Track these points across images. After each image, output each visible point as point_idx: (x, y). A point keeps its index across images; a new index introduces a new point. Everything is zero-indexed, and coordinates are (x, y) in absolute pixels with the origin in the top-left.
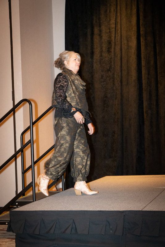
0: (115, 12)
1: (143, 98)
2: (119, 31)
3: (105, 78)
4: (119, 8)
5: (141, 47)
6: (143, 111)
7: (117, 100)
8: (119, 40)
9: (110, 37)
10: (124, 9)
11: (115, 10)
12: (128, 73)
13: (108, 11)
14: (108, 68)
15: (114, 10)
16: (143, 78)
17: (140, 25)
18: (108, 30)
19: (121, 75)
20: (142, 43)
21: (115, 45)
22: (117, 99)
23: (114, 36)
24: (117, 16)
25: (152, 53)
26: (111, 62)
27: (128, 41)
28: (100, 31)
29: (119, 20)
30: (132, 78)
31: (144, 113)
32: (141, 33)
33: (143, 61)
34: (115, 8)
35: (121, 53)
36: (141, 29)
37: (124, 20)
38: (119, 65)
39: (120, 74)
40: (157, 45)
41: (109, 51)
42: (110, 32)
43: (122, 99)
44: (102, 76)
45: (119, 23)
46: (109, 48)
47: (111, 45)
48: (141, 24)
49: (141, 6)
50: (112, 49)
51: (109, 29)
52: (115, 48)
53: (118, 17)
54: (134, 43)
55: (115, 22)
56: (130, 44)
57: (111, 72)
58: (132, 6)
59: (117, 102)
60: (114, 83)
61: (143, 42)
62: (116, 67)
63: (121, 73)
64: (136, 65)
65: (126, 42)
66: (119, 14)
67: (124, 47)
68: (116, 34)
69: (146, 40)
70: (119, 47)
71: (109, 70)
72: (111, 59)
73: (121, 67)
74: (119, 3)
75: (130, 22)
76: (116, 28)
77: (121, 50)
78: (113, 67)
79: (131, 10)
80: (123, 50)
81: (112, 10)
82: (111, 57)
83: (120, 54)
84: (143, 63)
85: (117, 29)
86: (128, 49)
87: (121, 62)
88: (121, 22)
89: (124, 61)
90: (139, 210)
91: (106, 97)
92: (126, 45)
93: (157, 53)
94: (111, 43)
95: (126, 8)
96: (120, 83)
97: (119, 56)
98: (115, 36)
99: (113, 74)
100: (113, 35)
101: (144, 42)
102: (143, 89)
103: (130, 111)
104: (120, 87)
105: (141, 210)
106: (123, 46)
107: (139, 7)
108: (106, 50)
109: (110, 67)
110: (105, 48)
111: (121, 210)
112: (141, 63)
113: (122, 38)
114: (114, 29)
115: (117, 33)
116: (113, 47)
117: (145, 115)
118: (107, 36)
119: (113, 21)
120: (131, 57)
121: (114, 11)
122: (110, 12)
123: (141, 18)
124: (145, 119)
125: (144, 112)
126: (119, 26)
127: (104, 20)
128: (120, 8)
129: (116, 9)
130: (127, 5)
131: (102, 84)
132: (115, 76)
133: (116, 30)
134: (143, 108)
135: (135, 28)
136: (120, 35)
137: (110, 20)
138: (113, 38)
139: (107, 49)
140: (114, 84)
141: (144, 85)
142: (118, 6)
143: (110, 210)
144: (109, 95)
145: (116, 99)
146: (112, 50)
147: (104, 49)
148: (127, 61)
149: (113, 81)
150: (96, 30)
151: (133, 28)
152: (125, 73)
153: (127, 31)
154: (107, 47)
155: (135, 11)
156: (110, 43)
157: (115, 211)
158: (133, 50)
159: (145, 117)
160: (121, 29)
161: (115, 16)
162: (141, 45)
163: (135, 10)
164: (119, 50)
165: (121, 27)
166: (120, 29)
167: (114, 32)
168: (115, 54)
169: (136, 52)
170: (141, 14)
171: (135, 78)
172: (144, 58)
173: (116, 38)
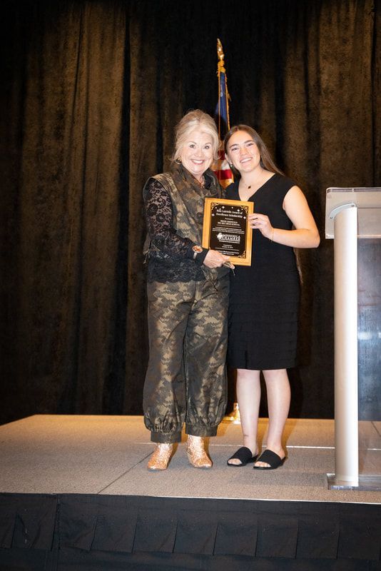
0: (77, 51)
1: (127, 244)
2: (83, 93)
3: (47, 195)
4: (85, 41)
5: (129, 133)
6: (127, 273)
7: (70, 246)
8: (82, 113)
9: (63, 104)
10: (97, 45)
11: (77, 47)
12: (98, 187)
13: (62, 46)
14: (55, 172)
15: (75, 43)
16: (131, 201)
17: (130, 84)
18: (60, 89)
19: (83, 190)
20: (132, 124)
21: (73, 122)
22: (70, 243)
23: (72, 102)
24: (80, 59)
25: (154, 147)
26: (62, 160)
27: (101, 116)
28: (42, 88)
29: (84, 68)
30: (106, 198)
31: (127, 278)
32: (132, 100)
33: (133, 162)
34: (77, 42)
35: (86, 141)
36: (132, 94)
37: (96, 69)
38: (80, 168)
39: (80, 187)
40: (164, 130)
41: (58, 136)
42: (63, 92)
43: (81, 245)
44: (40, 190)
45: (84, 75)
46: (58, 128)
47: (64, 122)
48: (132, 82)
49: (135, 42)
50: (67, 131)
51: (62, 85)
52: (71, 130)
53: (83, 60)
54: (114, 122)
55: (75, 71)
56: (106, 123)
57: (59, 182)
58: (114, 40)
59: (69, 252)
60: (65, 207)
61: (134, 121)
62: (73, 170)
63: (84, 186)
64: (117, 172)
65: (96, 118)
66: (85, 55)
67: (94, 128)
68: (77, 98)
69: (141, 117)
70: (82, 128)
71: (56, 178)
72: (62, 152)
73: (84, 172)
74: (85, 30)
75: (110, 74)
76: (78, 86)
77: (86, 135)
78: (65, 170)
79: (113, 47)
80: (90, 136)
81: (71, 44)
82: (63, 149)
83: (83, 143)
84: (133, 168)
85: (79, 88)
86: (101, 134)
87: (85, 161)
88: (88, 74)
89: (92, 161)
90: (92, 493)
91: (47, 237)
92: (97, 124)
93: (164, 148)
94: (65, 117)
95: (102, 44)
96: (78, 209)
97: (80, 147)
98: (74, 102)
99: (65, 187)
100: (70, 100)
101: (137, 121)
102: (130, 226)
103: (97, 272)
104: (78, 218)
105: (96, 493)
106: (90, 126)
107: (131, 43)
108: (52, 133)
109: (60, 170)
110: (49, 128)
111: (52, 493)
112: (128, 167)
113: (90, 108)
114: (72, 88)
115: (79, 96)
116: (67, 127)
117: (130, 282)
118: (56, 102)
119: (70, 69)
120: (106, 151)
121: (75, 46)
122: (66, 47)
123: (134, 68)
124: (129, 291)
125: (129, 277)
126: (84, 81)
127: (52, 65)
128: (89, 41)
129: (80, 43)
130: (103, 37)
131: (39, 206)
132: (70, 192)
133: (78, 90)
134: (126, 267)
135: (118, 90)
136: (84, 102)
137: (65, 66)
138: (69, 107)
139: (54, 130)
140: (65, 209)
141: (131, 217)
142: (84, 37)
143: (26, 492)
144: (53, 233)
145: (68, 242)
146: (66, 133)
147: (47, 129)
148: (98, 160)
149: (65, 202)
150: (32, 86)
151: (115, 88)
152: (91, 187)
153: (102, 93)
154: (55, 126)
155: (120, 52)
156: (61, 116)
157: (39, 494)
158: (113, 138)
159: (130, 287)
160: (88, 88)
161: (76, 58)
162: (131, 129)
163: (122, 50)
164: (82, 136)
165: (88, 83)
166: (85, 89)
167: (72, 94)
168: (71, 142)
169: (118, 143)
170: (134, 61)
171: (113, 200)
172: (135, 158)
173: (77, 107)
